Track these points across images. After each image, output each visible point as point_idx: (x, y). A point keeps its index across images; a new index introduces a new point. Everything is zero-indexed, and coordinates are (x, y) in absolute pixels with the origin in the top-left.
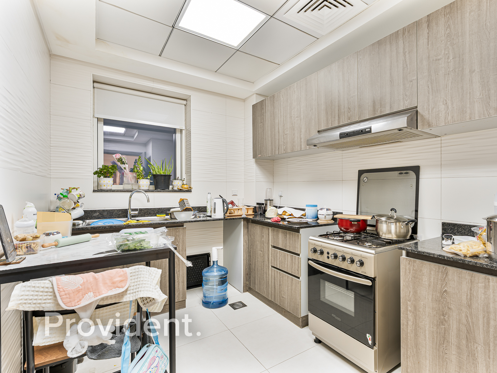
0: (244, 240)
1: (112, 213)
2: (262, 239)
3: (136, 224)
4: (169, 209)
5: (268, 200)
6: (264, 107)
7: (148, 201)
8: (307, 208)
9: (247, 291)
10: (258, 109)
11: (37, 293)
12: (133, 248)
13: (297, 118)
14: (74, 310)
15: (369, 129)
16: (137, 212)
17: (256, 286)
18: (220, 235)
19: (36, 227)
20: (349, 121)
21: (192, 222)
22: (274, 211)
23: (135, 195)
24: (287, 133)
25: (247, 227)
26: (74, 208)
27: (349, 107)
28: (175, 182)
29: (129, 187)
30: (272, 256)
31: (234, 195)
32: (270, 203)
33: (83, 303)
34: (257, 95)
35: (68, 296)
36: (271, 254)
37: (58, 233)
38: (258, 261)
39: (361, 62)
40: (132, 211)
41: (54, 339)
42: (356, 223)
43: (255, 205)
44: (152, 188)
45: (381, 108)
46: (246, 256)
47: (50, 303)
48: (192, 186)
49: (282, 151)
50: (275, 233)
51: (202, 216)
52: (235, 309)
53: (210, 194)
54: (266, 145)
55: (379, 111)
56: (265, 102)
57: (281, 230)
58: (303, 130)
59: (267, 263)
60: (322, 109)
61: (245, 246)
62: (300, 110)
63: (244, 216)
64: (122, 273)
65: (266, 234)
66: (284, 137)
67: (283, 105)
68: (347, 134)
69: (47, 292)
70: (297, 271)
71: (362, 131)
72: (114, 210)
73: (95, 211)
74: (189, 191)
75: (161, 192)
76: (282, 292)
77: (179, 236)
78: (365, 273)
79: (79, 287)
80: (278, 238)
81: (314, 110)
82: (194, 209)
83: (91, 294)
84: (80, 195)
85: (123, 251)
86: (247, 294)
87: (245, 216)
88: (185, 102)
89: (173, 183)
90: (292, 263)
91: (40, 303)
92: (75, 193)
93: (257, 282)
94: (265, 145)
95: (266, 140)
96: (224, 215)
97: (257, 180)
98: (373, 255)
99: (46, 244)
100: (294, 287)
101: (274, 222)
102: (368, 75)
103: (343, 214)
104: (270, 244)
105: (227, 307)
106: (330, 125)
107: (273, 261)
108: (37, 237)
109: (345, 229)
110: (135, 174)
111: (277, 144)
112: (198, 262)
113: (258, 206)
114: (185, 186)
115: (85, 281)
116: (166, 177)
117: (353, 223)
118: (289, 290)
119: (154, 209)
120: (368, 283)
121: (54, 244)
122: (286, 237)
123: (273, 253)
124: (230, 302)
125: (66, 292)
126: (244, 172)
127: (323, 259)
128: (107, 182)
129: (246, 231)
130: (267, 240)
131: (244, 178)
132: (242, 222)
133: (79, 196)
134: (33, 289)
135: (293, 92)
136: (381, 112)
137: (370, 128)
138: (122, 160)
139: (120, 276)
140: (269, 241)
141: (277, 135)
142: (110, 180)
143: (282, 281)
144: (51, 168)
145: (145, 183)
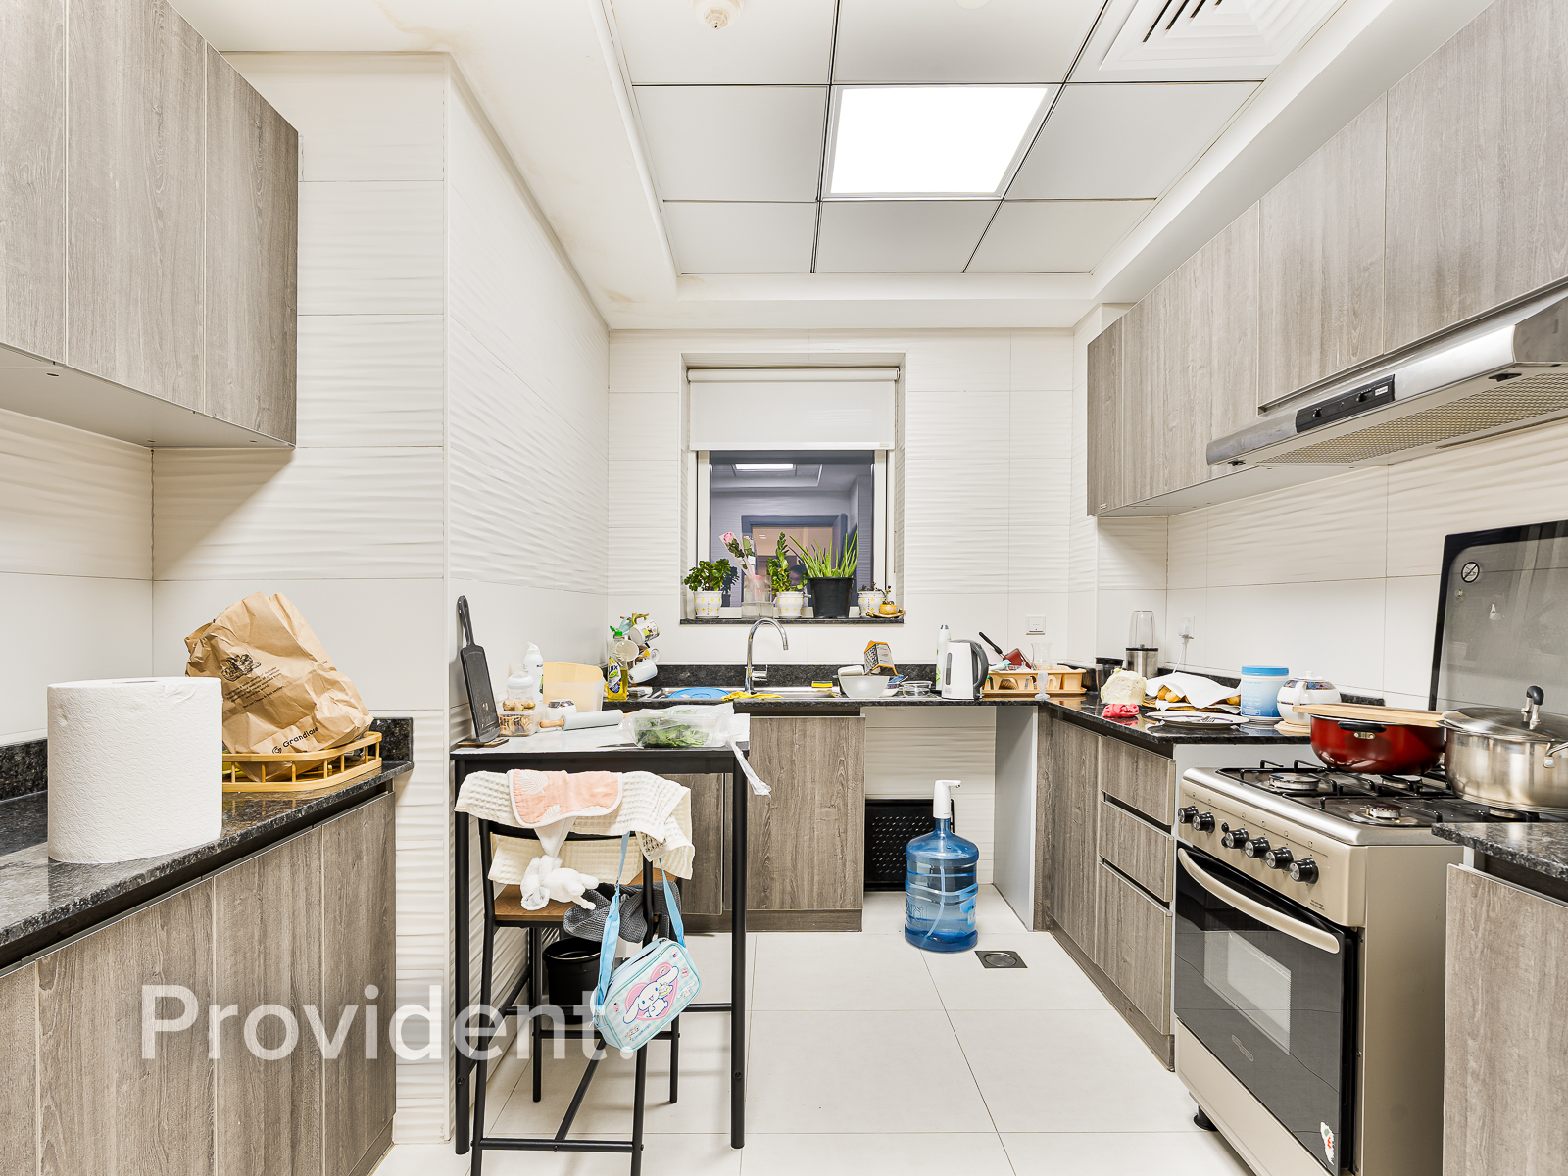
0: (1041, 771)
1: (717, 673)
2: (1081, 770)
3: (748, 700)
4: (834, 669)
5: (1137, 649)
6: (1117, 347)
7: (786, 646)
8: (1245, 679)
9: (1047, 928)
10: (1102, 353)
11: (490, 792)
12: (667, 742)
13: (1200, 372)
14: (533, 830)
15: (1384, 390)
16: (764, 674)
17: (1066, 916)
18: (984, 751)
19: (541, 691)
20: (1354, 358)
21: (888, 704)
22: (1130, 684)
23: (761, 631)
24: (1174, 424)
25: (1046, 731)
26: (639, 660)
27: (1357, 306)
28: (864, 595)
29: (751, 612)
30: (1101, 827)
31: (1032, 633)
32: (1145, 658)
33: (545, 821)
34: (1107, 308)
35: (525, 804)
36: (1101, 821)
37: (571, 703)
38: (1070, 837)
39: (1398, 129)
40: (754, 670)
41: (514, 877)
42: (1372, 737)
43: (1093, 665)
44: (810, 613)
45: (1462, 296)
46: (1046, 821)
47: (505, 812)
48: (904, 608)
49: (1161, 486)
50: (1111, 755)
51: (916, 690)
52: (986, 965)
53: (947, 628)
54: (1120, 471)
55: (1455, 307)
56: (1118, 329)
57: (1124, 746)
58: (1217, 411)
59: (1089, 846)
60: (1274, 327)
61: (1044, 790)
62: (1211, 342)
63: (1041, 696)
64: (610, 780)
65: (1090, 755)
66: (1165, 440)
67: (1165, 332)
68: (1318, 414)
69: (502, 792)
70: (1160, 883)
71: (1363, 398)
72: (720, 666)
73: (682, 668)
74: (897, 620)
75: (823, 623)
76: (1124, 944)
77: (846, 739)
78: (1321, 906)
79: (540, 792)
80: (1118, 772)
81: (1249, 335)
82: (902, 669)
83: (556, 807)
84: (650, 631)
85: (647, 746)
86: (1047, 936)
87: (1046, 697)
88: (892, 374)
89: (860, 601)
90: (1150, 852)
91: (493, 810)
92: (641, 627)
93: (1067, 903)
94: (1117, 471)
95: (1120, 454)
96: (977, 690)
97: (1100, 585)
98: (1348, 847)
99: (545, 722)
100: (1151, 933)
101: (1111, 717)
102: (1420, 174)
103: (1388, 704)
104: (1099, 789)
105: (968, 957)
106: (1296, 382)
107: (1104, 843)
108: (529, 708)
109: (1332, 755)
110: (768, 579)
111: (1148, 463)
112: (920, 820)
113: (1100, 667)
114: (888, 608)
115: (551, 783)
116: (841, 584)
117: (1356, 735)
118: (1139, 940)
119: (807, 666)
120: (1330, 944)
121: (558, 723)
122: (1137, 768)
123: (1106, 815)
124: (981, 946)
125: (524, 797)
126: (1068, 560)
127: (1214, 845)
128: (709, 601)
129: (1046, 744)
130: (1092, 774)
131: (1070, 579)
132: (1035, 716)
133: (648, 633)
134: (486, 784)
135: (1193, 285)
136: (1463, 309)
137: (1390, 383)
138: (737, 548)
139: (606, 785)
140: (1096, 777)
141: (1148, 435)
142: (715, 596)
143: (1124, 909)
144: (609, 574)
145: (792, 601)
